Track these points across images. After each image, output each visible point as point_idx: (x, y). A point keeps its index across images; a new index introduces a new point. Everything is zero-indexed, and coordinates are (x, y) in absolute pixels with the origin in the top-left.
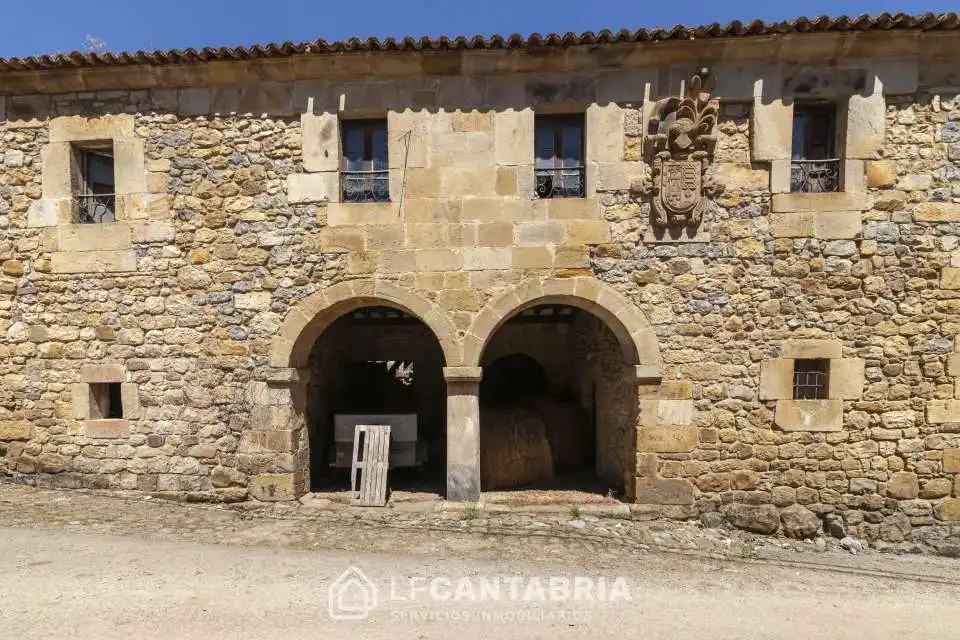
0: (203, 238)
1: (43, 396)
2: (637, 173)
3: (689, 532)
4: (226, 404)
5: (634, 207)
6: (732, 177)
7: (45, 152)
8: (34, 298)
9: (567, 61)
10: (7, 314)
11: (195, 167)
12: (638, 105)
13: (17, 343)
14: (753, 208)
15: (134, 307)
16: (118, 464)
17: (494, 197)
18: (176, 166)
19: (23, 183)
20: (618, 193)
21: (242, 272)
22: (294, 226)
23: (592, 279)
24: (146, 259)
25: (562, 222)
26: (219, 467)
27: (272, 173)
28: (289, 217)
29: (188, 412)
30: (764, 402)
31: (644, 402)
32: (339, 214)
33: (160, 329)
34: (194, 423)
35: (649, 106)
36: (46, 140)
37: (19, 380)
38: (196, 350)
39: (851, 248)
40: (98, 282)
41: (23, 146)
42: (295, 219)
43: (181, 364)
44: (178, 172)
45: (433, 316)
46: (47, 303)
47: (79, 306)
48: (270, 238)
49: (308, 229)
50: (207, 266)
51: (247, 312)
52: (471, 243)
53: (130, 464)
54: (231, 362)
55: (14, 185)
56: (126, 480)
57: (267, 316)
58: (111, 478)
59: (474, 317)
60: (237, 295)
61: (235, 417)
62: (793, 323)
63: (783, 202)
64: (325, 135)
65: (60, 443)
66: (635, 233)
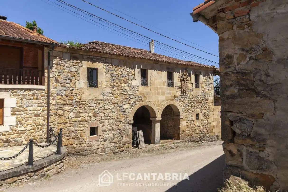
0: (117, 92)
1: (77, 132)
2: (179, 84)
3: (187, 144)
4: (120, 129)
5: (179, 89)
6: (189, 85)
7: (81, 69)
8: (77, 106)
9: (172, 65)
10: (69, 110)
11: (115, 76)
12: (179, 73)
13: (71, 118)
14: (191, 90)
15: (102, 108)
16: (97, 147)
17: (162, 86)
18: (111, 76)
19: (75, 76)
20: (177, 87)
21: (124, 100)
22: (134, 90)
23: (174, 101)
24: (105, 97)
25: (171, 91)
26: (118, 144)
27: (129, 79)
28: (132, 88)
29: (113, 132)
30: (193, 121)
31: (181, 122)
32: (141, 88)
33: (108, 113)
34: (114, 135)
35: (181, 73)
36: (81, 66)
37: (72, 128)
38: (115, 118)
39: (200, 97)
40: (94, 102)
41: (75, 67)
42: (134, 89)
43: (112, 121)
44: (112, 77)
45: (155, 108)
46: (80, 107)
47: (89, 108)
48: (130, 93)
49: (136, 91)
50: (118, 99)
51: (125, 109)
52: (160, 95)
53: (99, 147)
54: (122, 120)
55: (72, 76)
56: (98, 151)
57: (129, 109)
58: (95, 151)
59: (160, 108)
60: (124, 105)
61: (122, 133)
62: (196, 108)
63: (194, 90)
64: (139, 73)
65: (82, 144)
66: (179, 94)
